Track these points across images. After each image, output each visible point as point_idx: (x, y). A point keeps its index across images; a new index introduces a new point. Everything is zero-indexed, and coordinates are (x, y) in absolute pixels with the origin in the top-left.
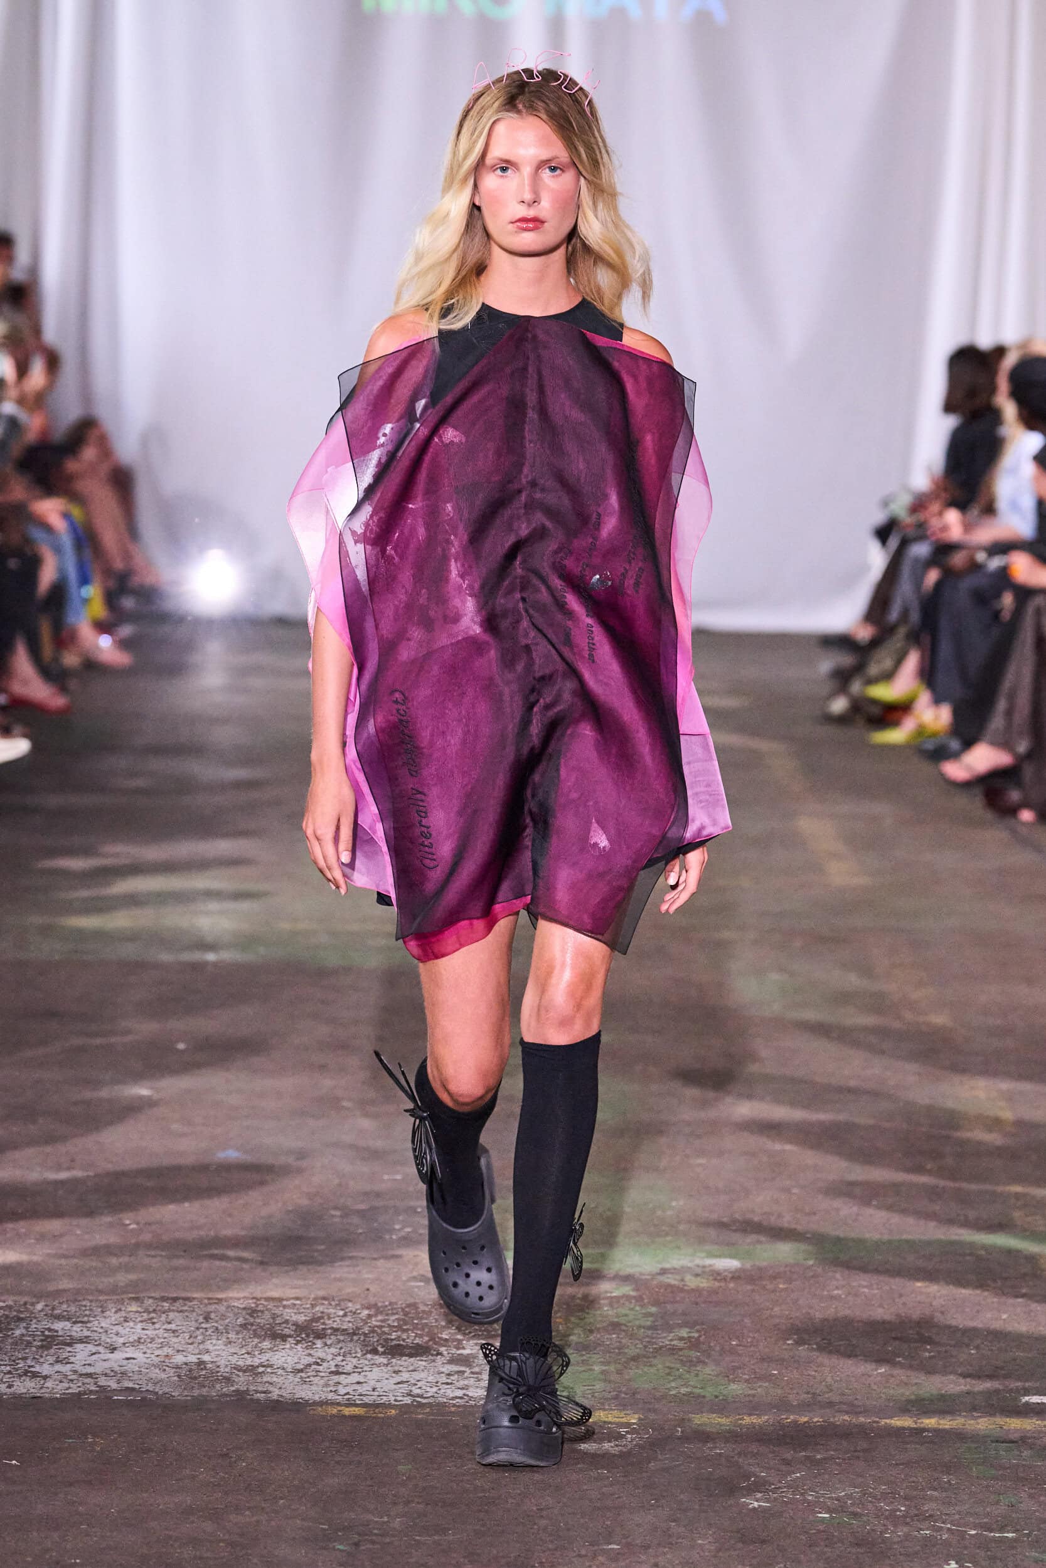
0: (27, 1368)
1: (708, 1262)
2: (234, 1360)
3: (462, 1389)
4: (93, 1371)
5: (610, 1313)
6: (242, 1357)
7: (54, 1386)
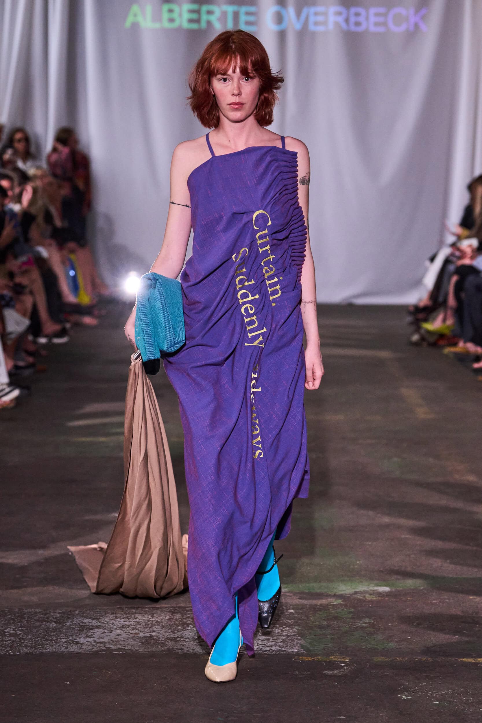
0: (73, 640)
1: (376, 588)
2: (166, 635)
3: (269, 647)
4: (103, 641)
5: (333, 612)
6: (170, 633)
7: (86, 648)
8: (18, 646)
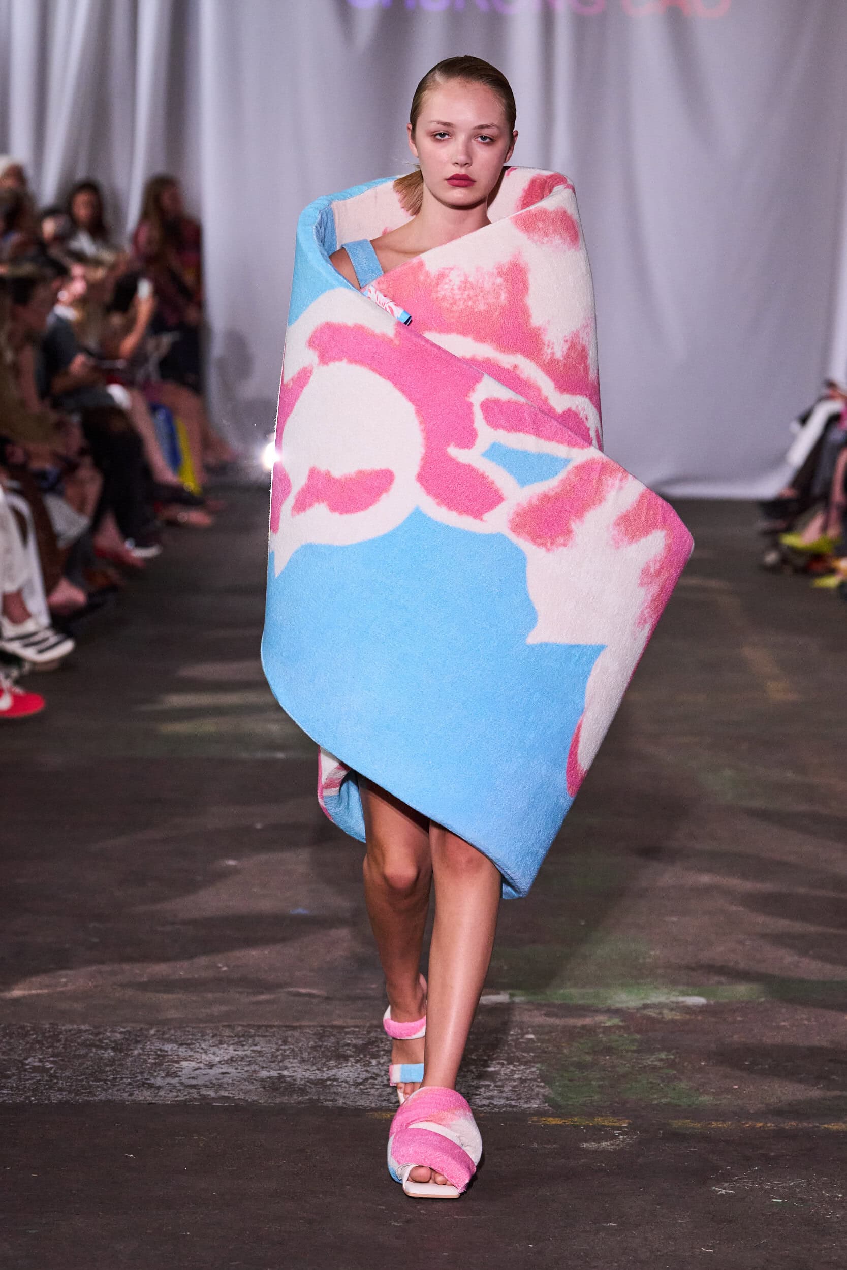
0: (144, 1080)
1: (681, 999)
2: (307, 1075)
4: (196, 1083)
5: (604, 1039)
6: (314, 1072)
7: (166, 1095)
8: (46, 1089)
